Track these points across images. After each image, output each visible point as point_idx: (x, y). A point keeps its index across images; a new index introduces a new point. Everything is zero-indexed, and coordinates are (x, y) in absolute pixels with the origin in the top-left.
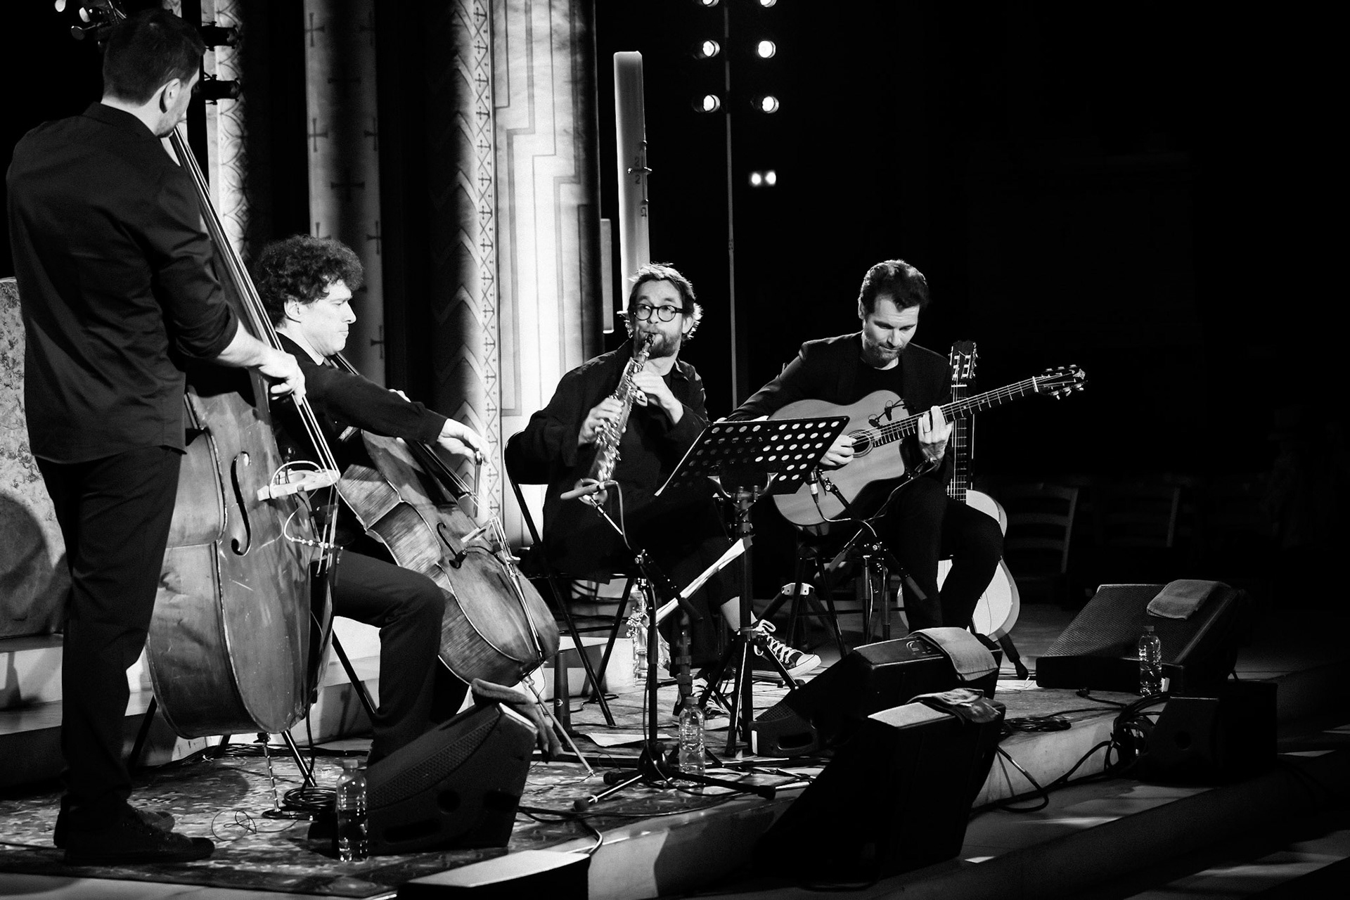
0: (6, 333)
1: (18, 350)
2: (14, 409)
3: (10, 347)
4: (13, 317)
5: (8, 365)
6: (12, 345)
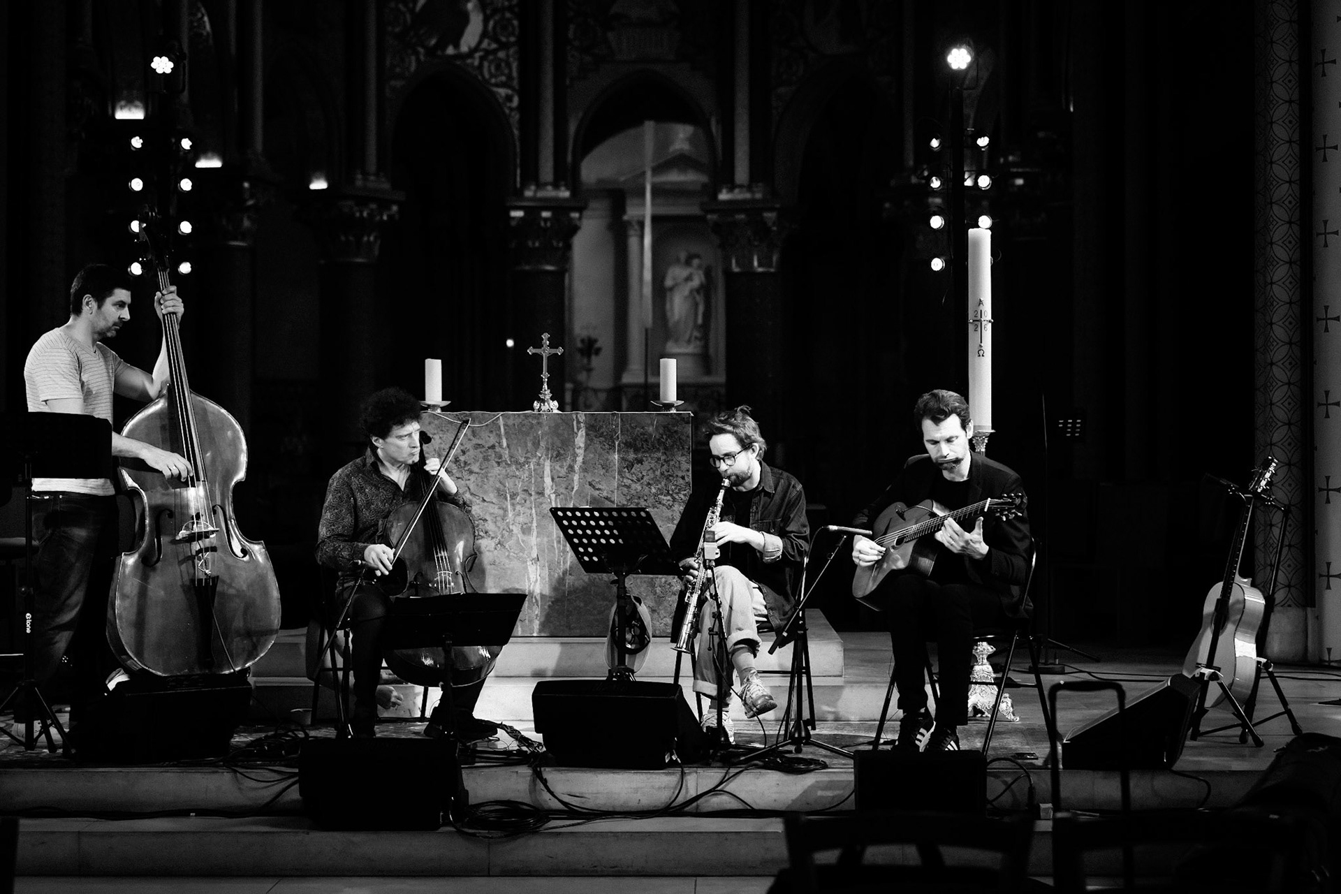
1: (469, 456)
3: (462, 454)
5: (460, 465)
6: (464, 452)
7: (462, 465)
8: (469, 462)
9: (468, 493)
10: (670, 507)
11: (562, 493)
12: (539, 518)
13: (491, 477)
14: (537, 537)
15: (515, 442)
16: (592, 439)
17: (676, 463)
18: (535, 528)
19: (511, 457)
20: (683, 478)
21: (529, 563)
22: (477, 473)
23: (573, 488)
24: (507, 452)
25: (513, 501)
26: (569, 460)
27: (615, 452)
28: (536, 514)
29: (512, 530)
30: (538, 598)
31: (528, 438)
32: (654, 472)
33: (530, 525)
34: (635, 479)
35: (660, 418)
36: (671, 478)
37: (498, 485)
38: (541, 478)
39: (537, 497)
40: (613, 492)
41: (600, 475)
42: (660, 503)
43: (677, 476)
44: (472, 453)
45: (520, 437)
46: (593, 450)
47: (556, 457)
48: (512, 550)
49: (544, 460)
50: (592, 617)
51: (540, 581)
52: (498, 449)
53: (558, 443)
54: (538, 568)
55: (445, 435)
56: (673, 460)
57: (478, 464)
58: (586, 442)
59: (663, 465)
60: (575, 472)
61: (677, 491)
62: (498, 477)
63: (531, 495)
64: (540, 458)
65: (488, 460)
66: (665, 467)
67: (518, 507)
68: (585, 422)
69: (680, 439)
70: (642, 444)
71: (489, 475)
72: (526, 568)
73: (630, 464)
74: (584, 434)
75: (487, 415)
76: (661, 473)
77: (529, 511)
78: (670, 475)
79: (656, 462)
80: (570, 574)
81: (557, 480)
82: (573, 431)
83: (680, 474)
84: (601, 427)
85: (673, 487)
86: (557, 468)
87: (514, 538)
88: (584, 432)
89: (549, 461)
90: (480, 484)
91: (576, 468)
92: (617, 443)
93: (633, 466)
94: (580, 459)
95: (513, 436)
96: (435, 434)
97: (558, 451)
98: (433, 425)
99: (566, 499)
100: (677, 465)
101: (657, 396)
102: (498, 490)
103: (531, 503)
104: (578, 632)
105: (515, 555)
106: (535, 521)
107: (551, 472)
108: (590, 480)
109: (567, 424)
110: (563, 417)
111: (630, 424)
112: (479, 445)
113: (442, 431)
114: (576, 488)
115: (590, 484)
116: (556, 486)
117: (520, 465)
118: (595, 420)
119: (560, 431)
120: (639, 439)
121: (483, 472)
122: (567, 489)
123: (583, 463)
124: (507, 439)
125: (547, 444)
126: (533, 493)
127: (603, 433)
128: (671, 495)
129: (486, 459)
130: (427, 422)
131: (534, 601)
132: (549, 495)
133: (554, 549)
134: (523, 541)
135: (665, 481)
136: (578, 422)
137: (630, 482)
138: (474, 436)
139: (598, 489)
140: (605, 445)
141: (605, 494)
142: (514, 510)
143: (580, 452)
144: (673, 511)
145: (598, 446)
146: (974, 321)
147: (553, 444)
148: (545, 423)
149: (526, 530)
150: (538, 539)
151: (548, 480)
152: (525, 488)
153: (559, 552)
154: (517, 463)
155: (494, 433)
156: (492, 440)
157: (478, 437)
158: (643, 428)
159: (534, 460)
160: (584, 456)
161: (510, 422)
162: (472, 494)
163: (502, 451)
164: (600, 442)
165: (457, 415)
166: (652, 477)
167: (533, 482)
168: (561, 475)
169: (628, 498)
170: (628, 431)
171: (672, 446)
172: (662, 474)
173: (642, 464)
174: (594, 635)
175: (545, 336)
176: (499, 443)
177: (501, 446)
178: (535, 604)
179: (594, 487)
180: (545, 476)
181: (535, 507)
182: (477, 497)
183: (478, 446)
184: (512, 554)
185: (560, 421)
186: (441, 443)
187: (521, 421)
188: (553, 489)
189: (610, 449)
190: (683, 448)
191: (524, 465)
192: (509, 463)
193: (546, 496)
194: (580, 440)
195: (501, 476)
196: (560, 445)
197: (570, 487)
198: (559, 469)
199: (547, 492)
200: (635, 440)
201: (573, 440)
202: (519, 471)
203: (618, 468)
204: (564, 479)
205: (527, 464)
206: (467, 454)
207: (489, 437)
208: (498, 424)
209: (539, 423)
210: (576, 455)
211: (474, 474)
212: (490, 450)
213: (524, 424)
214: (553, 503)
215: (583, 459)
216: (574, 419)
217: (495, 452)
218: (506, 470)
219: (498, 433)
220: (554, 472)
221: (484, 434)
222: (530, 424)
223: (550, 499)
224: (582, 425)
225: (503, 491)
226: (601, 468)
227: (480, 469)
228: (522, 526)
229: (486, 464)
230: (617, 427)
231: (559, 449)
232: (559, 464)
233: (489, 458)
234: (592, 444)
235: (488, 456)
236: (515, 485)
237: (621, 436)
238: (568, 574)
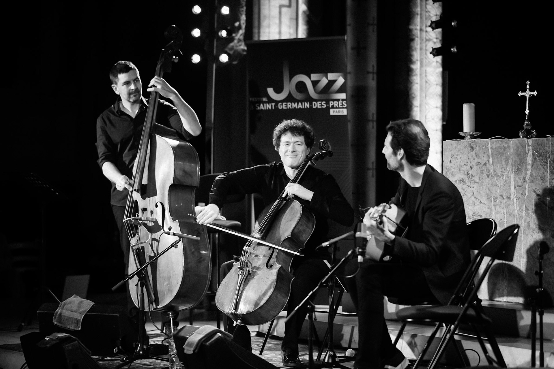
0: (469, 163)
2: (471, 197)
3: (470, 169)
4: (472, 156)
5: (469, 177)
6: (471, 168)
7: (471, 177)
8: (473, 175)
9: (473, 196)
11: (520, 198)
12: (508, 215)
15: (496, 160)
16: (536, 158)
18: (505, 222)
19: (494, 171)
22: (478, 183)
23: (525, 194)
24: (492, 168)
26: (523, 174)
27: (548, 167)
31: (503, 158)
33: (503, 220)
37: (488, 191)
38: (509, 186)
39: (507, 200)
41: (540, 185)
44: (475, 168)
45: (499, 157)
46: (536, 167)
47: (517, 171)
49: (511, 174)
52: (488, 166)
53: (518, 161)
55: (462, 156)
57: (478, 176)
58: (532, 160)
60: (526, 182)
62: (488, 186)
63: (504, 199)
64: (509, 172)
65: (483, 173)
67: (497, 207)
68: (532, 146)
71: (484, 184)
74: (531, 154)
77: (503, 211)
81: (517, 188)
82: (526, 152)
84: (540, 149)
86: (517, 179)
88: (531, 153)
89: (513, 174)
90: (479, 190)
91: (527, 179)
92: (549, 160)
94: (529, 173)
95: (495, 156)
96: (457, 155)
97: (518, 167)
98: (457, 149)
99: (522, 203)
102: (488, 194)
103: (504, 205)
106: (505, 218)
107: (514, 182)
108: (534, 188)
109: (522, 146)
110: (521, 142)
112: (479, 163)
113: (461, 153)
114: (527, 194)
115: (534, 191)
116: (517, 192)
117: (499, 177)
118: (537, 144)
119: (519, 152)
121: (480, 182)
122: (522, 194)
123: (531, 175)
124: (492, 158)
125: (512, 162)
126: (505, 198)
127: (541, 153)
129: (482, 173)
130: (454, 147)
136: (529, 145)
138: (476, 156)
139: (539, 195)
140: (542, 162)
142: (495, 209)
143: (529, 167)
145: (539, 163)
147: (515, 162)
148: (511, 146)
151: (512, 188)
152: (501, 194)
154: (497, 175)
155: (486, 154)
156: (485, 159)
157: (478, 157)
159: (506, 173)
160: (532, 171)
161: (494, 147)
162: (475, 198)
163: (490, 167)
164: (540, 160)
167: (505, 190)
168: (519, 185)
175: (528, 82)
176: (488, 161)
177: (489, 163)
179: (536, 193)
180: (511, 185)
181: (506, 208)
182: (478, 200)
185: (519, 145)
186: (461, 162)
187: (499, 145)
188: (515, 195)
189: (545, 165)
191: (500, 178)
192: (493, 175)
193: (512, 200)
194: (529, 159)
196: (519, 163)
199: (512, 197)
201: (525, 159)
202: (498, 181)
203: (549, 179)
204: (521, 187)
205: (502, 176)
206: (473, 169)
207: (483, 157)
208: (488, 147)
209: (508, 147)
210: (527, 170)
211: (476, 183)
212: (484, 166)
213: (500, 147)
214: (515, 205)
215: (531, 173)
216: (526, 144)
217: (486, 167)
218: (492, 181)
219: (488, 154)
220: (516, 182)
221: (481, 155)
222: (503, 147)
223: (514, 202)
224: (530, 147)
225: (490, 195)
226: (540, 180)
227: (479, 180)
228: (499, 221)
229: (482, 176)
230: (549, 148)
231: (519, 165)
232: (518, 177)
233: (484, 172)
234: (536, 161)
235: (483, 171)
236: (496, 191)
237: (551, 155)
238: (522, 257)
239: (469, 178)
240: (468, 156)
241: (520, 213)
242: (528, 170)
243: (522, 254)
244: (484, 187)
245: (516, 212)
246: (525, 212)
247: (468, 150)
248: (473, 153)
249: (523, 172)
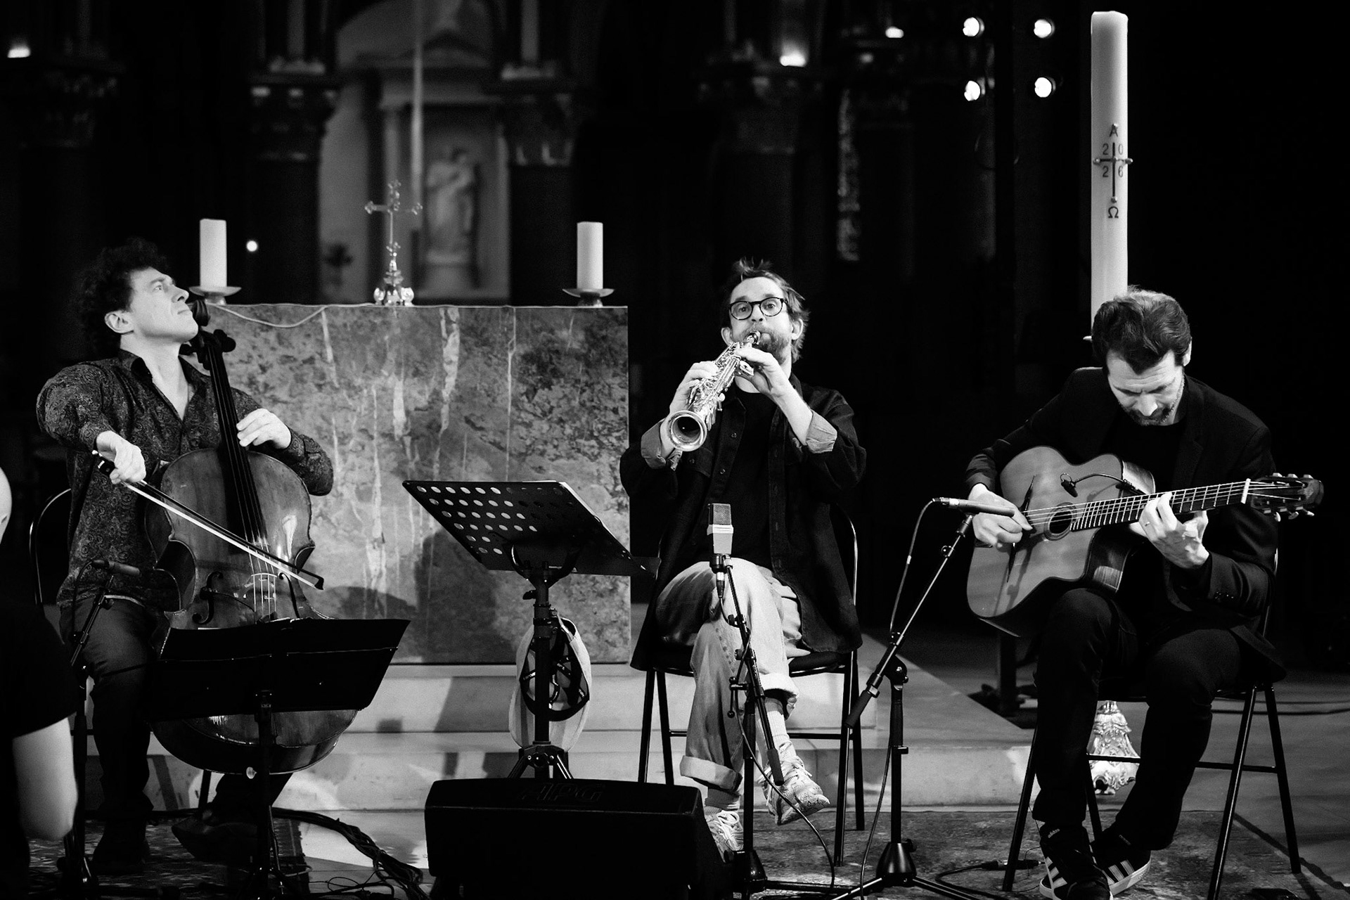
0: (256, 357)
1: (272, 375)
3: (260, 371)
5: (257, 389)
6: (263, 369)
7: (261, 389)
8: (271, 385)
10: (594, 458)
11: (423, 435)
12: (385, 474)
13: (307, 408)
14: (382, 504)
15: (346, 353)
16: (470, 349)
17: (604, 387)
18: (378, 490)
19: (341, 375)
20: (615, 411)
21: (369, 547)
22: (285, 403)
23: (440, 427)
24: (333, 369)
25: (342, 447)
26: (433, 383)
27: (507, 370)
28: (381, 469)
29: (342, 495)
30: (384, 602)
31: (368, 348)
32: (569, 401)
33: (370, 485)
34: (539, 412)
35: (581, 316)
36: (596, 411)
37: (319, 422)
38: (389, 410)
39: (381, 440)
40: (503, 433)
41: (483, 406)
42: (579, 451)
43: (606, 408)
44: (277, 370)
45: (355, 345)
46: (472, 367)
47: (413, 377)
48: (342, 526)
49: (394, 381)
50: (470, 633)
51: (387, 575)
52: (318, 364)
53: (416, 355)
54: (384, 554)
56: (599, 383)
57: (286, 388)
58: (460, 354)
59: (583, 391)
60: (442, 400)
61: (605, 431)
62: (319, 408)
63: (372, 437)
64: (387, 378)
65: (303, 382)
66: (586, 396)
67: (351, 457)
68: (460, 322)
69: (610, 349)
70: (551, 358)
71: (305, 405)
72: (363, 555)
73: (532, 389)
74: (458, 341)
75: (302, 310)
76: (580, 403)
77: (367, 464)
78: (594, 407)
79: (573, 386)
80: (435, 564)
81: (414, 413)
82: (441, 336)
83: (610, 405)
84: (484, 330)
85: (600, 426)
86: (415, 394)
87: (345, 507)
88: (457, 337)
89: (402, 382)
91: (445, 395)
92: (510, 355)
93: (535, 391)
94: (451, 381)
95: (343, 343)
97: (417, 368)
99: (429, 445)
100: (606, 391)
101: (573, 283)
103: (372, 451)
104: (447, 656)
105: (347, 535)
106: (378, 480)
107: (405, 400)
108: (466, 413)
109: (430, 324)
110: (425, 313)
111: (532, 326)
112: (288, 357)
114: (444, 427)
115: (468, 421)
116: (413, 423)
117: (355, 389)
118: (476, 319)
119: (419, 336)
120: (545, 349)
121: (294, 400)
122: (430, 428)
123: (457, 386)
124: (332, 347)
125: (399, 356)
126: (375, 435)
127: (487, 339)
128: (597, 438)
129: (300, 379)
131: (376, 606)
132: (401, 439)
133: (410, 524)
134: (359, 512)
135: (586, 416)
136: (449, 322)
137: (532, 417)
138: (281, 343)
139: (481, 429)
140: (490, 359)
141: (491, 437)
142: (345, 461)
143: (452, 370)
144: (599, 463)
145: (480, 360)
146: (1101, 160)
147: (407, 357)
148: (395, 322)
149: (364, 494)
150: (384, 509)
151: (399, 413)
152: (363, 427)
153: (416, 529)
154: (350, 386)
155: (313, 339)
156: (310, 349)
157: (286, 344)
158: (552, 331)
159: (378, 381)
160: (459, 376)
161: (339, 321)
163: (325, 367)
164: (483, 353)
165: (252, 309)
166: (567, 409)
167: (375, 417)
168: (420, 406)
169: (528, 442)
170: (528, 335)
171: (599, 361)
172: (582, 404)
173: (550, 389)
174: (473, 661)
176: (321, 354)
177: (323, 359)
178: (379, 612)
179: (473, 425)
180: (394, 407)
181: (379, 457)
183: (287, 359)
184: (341, 532)
185: (419, 320)
187: (355, 319)
188: (406, 428)
189: (499, 365)
190: (616, 364)
191: (361, 390)
192: (337, 385)
193: (397, 439)
194: (452, 349)
195: (325, 407)
196: (419, 358)
197: (434, 426)
198: (418, 396)
199: (399, 432)
200: (539, 351)
201: (439, 350)
202: (353, 399)
203: (512, 395)
204: (426, 412)
205: (366, 388)
206: (269, 371)
207: (304, 344)
208: (319, 323)
209: (386, 323)
210: (444, 374)
211: (279, 404)
212: (306, 366)
213: (359, 324)
214: (408, 451)
215: (456, 380)
216: (441, 318)
217: (314, 368)
218: (332, 398)
219: (319, 337)
220: (410, 400)
221: (297, 340)
222: (369, 325)
223: (403, 444)
224: (455, 326)
225: (327, 431)
226: (485, 395)
227: (291, 396)
228: (357, 488)
229: (300, 387)
230: (512, 329)
231: (418, 365)
232: (418, 389)
233: (305, 378)
234: (471, 356)
235: (302, 375)
236: (348, 421)
237: (517, 344)
238: (431, 564)
239: (257, 392)
240: (249, 341)
241: (425, 469)
242: (447, 374)
243: (432, 557)
244: (308, 413)
245: (412, 465)
246: (438, 465)
247: (251, 328)
248: (272, 336)
249: (433, 380)
